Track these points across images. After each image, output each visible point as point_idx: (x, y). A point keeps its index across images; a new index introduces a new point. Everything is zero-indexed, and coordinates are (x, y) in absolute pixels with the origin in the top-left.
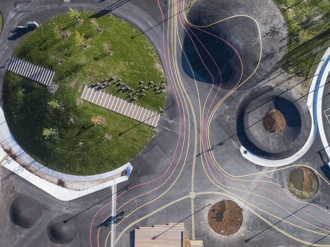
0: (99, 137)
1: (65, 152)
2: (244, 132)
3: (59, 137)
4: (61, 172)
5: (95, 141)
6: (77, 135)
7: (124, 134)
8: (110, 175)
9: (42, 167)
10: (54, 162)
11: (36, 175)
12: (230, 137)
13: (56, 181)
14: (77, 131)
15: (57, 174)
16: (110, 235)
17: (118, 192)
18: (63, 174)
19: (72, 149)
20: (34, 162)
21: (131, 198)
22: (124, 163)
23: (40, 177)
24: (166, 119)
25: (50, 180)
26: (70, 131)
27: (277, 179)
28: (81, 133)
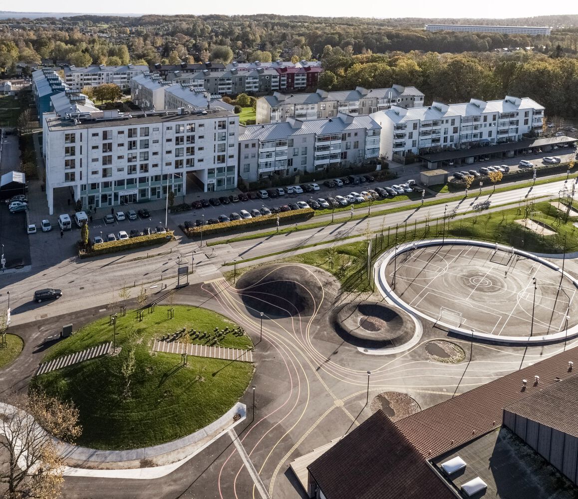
0: (189, 381)
1: (145, 414)
2: (351, 335)
3: (133, 398)
4: (143, 447)
5: (184, 387)
6: (159, 387)
7: (219, 373)
8: (219, 426)
9: (110, 454)
10: (129, 436)
11: (102, 469)
12: (341, 345)
13: (137, 463)
14: (157, 381)
15: (137, 452)
16: (256, 489)
17: (240, 435)
18: (147, 449)
19: (155, 407)
20: (95, 452)
21: (262, 434)
22: (231, 404)
23: (108, 469)
24: (260, 353)
25: (125, 467)
26: (147, 384)
27: (417, 357)
28: (164, 382)
